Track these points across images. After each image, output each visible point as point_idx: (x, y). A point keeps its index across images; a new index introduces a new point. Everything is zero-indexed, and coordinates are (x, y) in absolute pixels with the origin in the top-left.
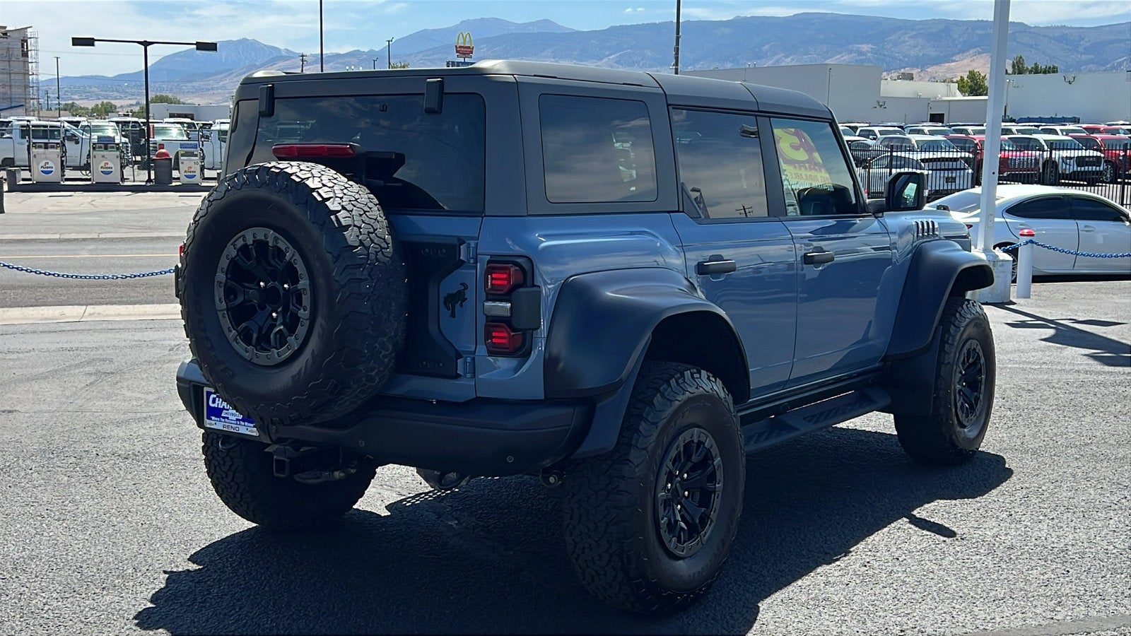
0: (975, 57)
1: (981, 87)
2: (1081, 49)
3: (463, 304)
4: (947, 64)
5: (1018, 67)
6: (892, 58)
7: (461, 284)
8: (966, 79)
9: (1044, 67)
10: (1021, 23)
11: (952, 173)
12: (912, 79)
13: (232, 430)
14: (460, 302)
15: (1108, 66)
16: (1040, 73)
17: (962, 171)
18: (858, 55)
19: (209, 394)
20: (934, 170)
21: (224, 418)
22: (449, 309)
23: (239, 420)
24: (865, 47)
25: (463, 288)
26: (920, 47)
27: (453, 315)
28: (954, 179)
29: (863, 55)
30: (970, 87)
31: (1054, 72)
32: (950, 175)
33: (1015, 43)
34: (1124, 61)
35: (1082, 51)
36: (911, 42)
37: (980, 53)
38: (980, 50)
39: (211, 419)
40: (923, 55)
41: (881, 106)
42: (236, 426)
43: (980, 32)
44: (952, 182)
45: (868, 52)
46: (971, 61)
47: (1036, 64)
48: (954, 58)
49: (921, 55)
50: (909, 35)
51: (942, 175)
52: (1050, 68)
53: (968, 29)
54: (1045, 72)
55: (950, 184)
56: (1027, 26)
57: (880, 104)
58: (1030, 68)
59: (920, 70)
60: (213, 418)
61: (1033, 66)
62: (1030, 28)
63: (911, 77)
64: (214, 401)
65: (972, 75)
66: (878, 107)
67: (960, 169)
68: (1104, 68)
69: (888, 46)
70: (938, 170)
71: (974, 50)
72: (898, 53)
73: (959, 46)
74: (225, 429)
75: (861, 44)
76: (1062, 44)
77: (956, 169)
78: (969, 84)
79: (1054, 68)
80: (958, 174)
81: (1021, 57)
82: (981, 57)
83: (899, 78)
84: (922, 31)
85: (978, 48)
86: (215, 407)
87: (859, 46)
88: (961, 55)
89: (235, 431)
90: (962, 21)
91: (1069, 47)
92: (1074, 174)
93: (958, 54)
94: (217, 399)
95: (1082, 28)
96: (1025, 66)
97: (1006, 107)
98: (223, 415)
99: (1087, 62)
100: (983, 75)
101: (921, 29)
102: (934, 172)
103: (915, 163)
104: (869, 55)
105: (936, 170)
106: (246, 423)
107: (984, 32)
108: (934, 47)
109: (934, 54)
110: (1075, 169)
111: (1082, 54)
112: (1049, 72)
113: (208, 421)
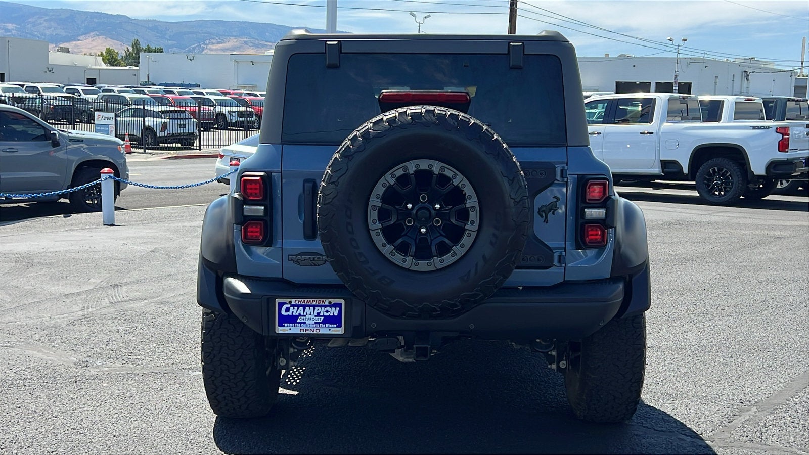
0: (94, 38)
1: (116, 60)
2: (167, 37)
3: (555, 212)
4: (75, 43)
5: (136, 47)
6: (32, 35)
7: (554, 197)
8: (105, 54)
9: (154, 48)
10: (125, 16)
11: (183, 121)
12: (68, 52)
13: (312, 332)
14: (552, 211)
15: (186, 49)
16: (152, 52)
17: (189, 120)
18: (6, 32)
19: (281, 305)
20: (171, 119)
21: (299, 323)
22: (542, 217)
23: (319, 323)
24: (10, 26)
25: (555, 200)
26: (53, 29)
27: (546, 221)
28: (184, 126)
29: (9, 32)
30: (108, 60)
31: (161, 52)
32: (182, 123)
33: (122, 30)
34: (196, 46)
35: (169, 38)
36: (46, 24)
37: (97, 36)
38: (98, 33)
39: (284, 326)
40: (56, 34)
41: (50, 71)
42: (315, 328)
43: (96, 20)
44: (183, 128)
45: (13, 29)
46: (92, 41)
47: (148, 46)
48: (79, 38)
49: (54, 34)
50: (43, 19)
51: (176, 123)
52: (158, 49)
53: (87, 17)
54: (155, 52)
55: (182, 129)
56: (129, 18)
57: (49, 69)
58: (144, 48)
59: (54, 46)
60: (286, 325)
61: (147, 47)
62: (132, 20)
63: (67, 51)
64: (287, 310)
65: (109, 51)
66: (48, 72)
67: (188, 119)
68: (184, 51)
69: (29, 26)
70: (174, 119)
71: (93, 33)
72: (36, 32)
73: (82, 30)
74: (302, 332)
75: (6, 23)
76: (154, 33)
77: (185, 119)
78: (108, 57)
79: (161, 49)
80: (187, 122)
81: (137, 40)
82: (99, 38)
83: (58, 51)
84: (53, 17)
85: (96, 32)
86: (288, 315)
87: (5, 25)
88: (84, 36)
89: (315, 333)
90: (83, 12)
91: (159, 35)
92: (238, 123)
93: (82, 35)
94: (292, 308)
95: (167, 22)
96: (141, 46)
97: (148, 75)
98: (298, 321)
99: (173, 46)
100: (116, 51)
101: (53, 15)
102: (171, 120)
103: (155, 113)
104: (13, 32)
105: (172, 119)
106: (327, 325)
107: (99, 20)
108: (63, 29)
109: (64, 34)
110: (239, 120)
111: (168, 40)
112: (158, 52)
113: (281, 328)
